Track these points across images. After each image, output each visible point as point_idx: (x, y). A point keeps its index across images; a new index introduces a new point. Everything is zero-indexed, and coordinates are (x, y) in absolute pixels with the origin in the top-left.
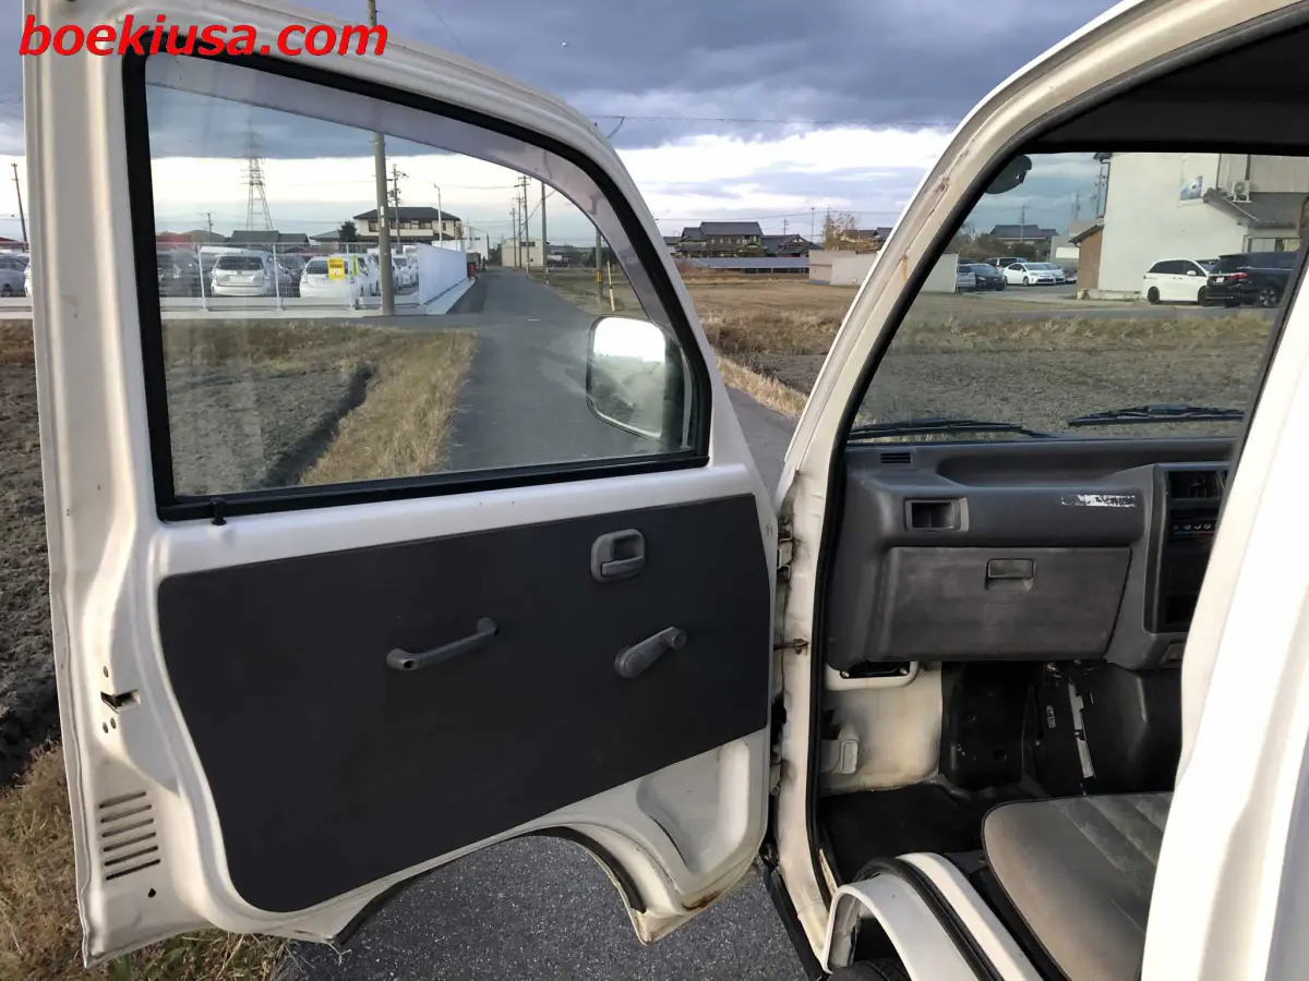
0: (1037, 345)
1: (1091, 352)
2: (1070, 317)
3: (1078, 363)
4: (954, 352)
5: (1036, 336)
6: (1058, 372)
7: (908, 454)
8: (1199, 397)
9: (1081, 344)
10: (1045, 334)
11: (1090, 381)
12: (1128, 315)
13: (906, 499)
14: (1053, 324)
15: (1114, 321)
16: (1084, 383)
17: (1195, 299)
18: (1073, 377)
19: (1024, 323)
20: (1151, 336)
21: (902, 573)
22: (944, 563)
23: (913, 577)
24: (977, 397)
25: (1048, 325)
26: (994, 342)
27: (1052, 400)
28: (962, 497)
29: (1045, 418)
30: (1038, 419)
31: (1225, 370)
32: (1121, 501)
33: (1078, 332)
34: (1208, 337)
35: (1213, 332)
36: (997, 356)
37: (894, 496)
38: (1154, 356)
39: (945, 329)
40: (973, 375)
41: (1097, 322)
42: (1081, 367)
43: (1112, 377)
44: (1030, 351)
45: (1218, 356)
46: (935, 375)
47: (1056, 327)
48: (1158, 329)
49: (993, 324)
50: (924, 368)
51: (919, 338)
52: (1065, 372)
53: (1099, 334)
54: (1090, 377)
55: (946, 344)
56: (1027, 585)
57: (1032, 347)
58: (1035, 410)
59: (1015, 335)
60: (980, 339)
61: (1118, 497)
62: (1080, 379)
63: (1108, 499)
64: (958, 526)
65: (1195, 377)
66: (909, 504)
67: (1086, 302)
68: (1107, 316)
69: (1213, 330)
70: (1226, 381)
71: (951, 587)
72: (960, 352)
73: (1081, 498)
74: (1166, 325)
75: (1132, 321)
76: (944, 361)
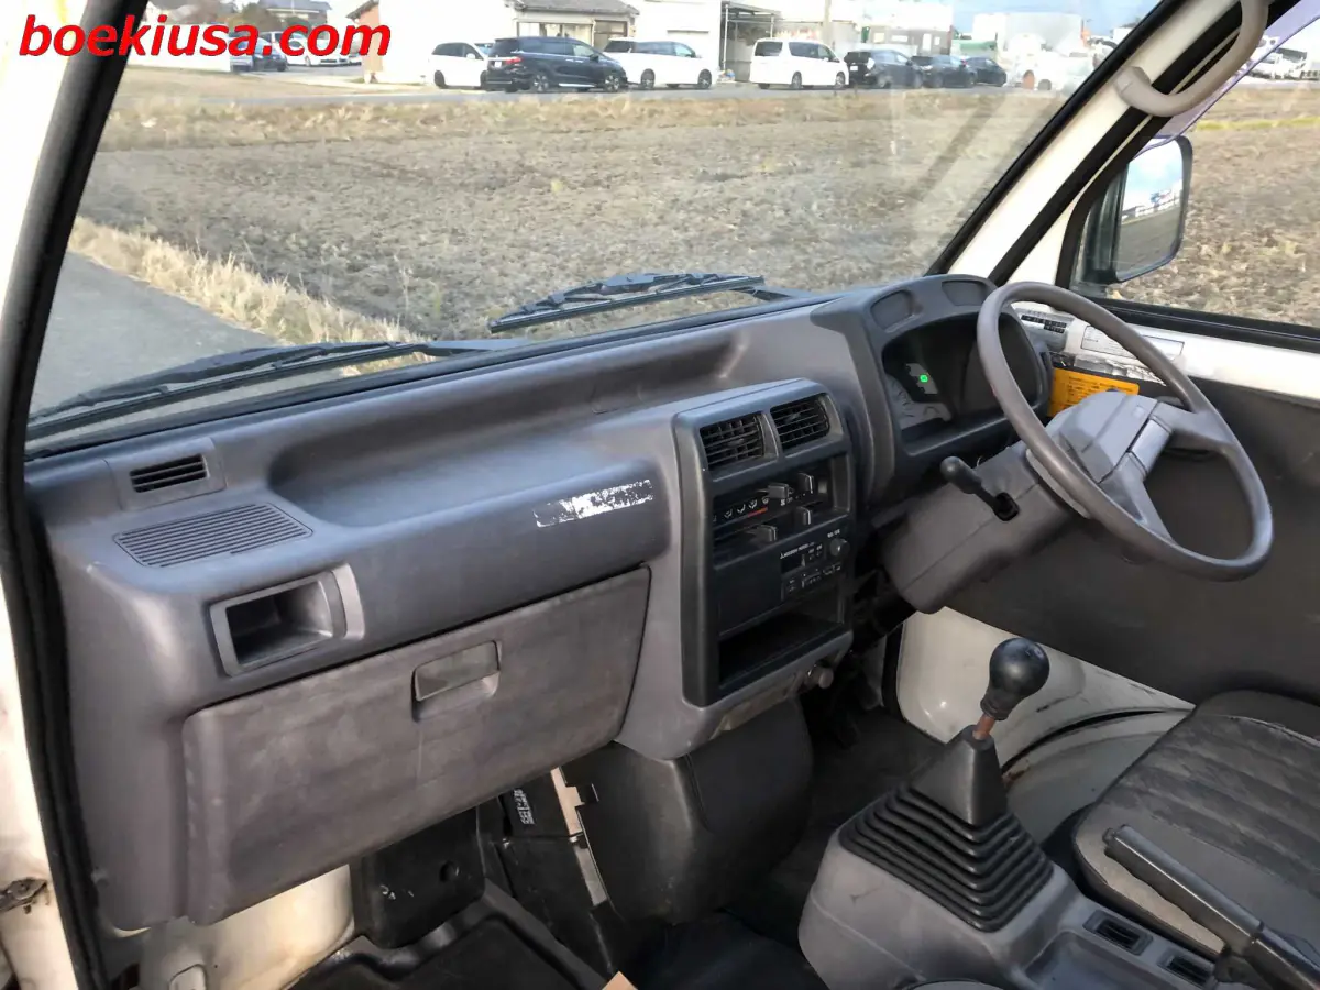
0: (334, 135)
1: (389, 140)
2: (362, 103)
3: (379, 153)
4: (243, 145)
5: (331, 124)
6: (362, 164)
7: (197, 458)
8: (502, 186)
9: (380, 133)
10: (340, 123)
11: (396, 172)
12: (420, 100)
13: (208, 605)
14: (348, 110)
15: (408, 107)
16: (389, 175)
17: (478, 84)
18: (376, 168)
19: (316, 110)
20: (445, 123)
21: (232, 759)
22: (323, 707)
23: (260, 758)
24: (279, 198)
25: (341, 112)
26: (286, 132)
27: (361, 196)
28: (337, 564)
29: (357, 218)
30: (351, 220)
31: (518, 158)
32: (631, 495)
33: (376, 119)
34: (496, 123)
35: (500, 118)
36: (291, 149)
37: (176, 601)
38: (452, 144)
39: (227, 117)
40: (270, 171)
41: (391, 108)
42: (383, 158)
43: (416, 168)
44: (328, 141)
45: (510, 142)
46: (227, 173)
47: (350, 114)
48: (450, 115)
49: (282, 111)
50: (211, 164)
51: (198, 126)
52: (369, 164)
53: (395, 121)
54: (394, 168)
55: (233, 135)
56: (490, 685)
57: (329, 137)
58: (346, 208)
59: (308, 124)
60: (270, 128)
61: (624, 488)
62: (385, 171)
63: (610, 497)
64: (340, 624)
65: (494, 165)
66: (219, 615)
67: (374, 87)
68: (400, 102)
69: (500, 115)
70: (521, 169)
71: (345, 743)
72: (251, 144)
73: (567, 506)
74: (457, 111)
75: (425, 106)
76: (234, 154)
